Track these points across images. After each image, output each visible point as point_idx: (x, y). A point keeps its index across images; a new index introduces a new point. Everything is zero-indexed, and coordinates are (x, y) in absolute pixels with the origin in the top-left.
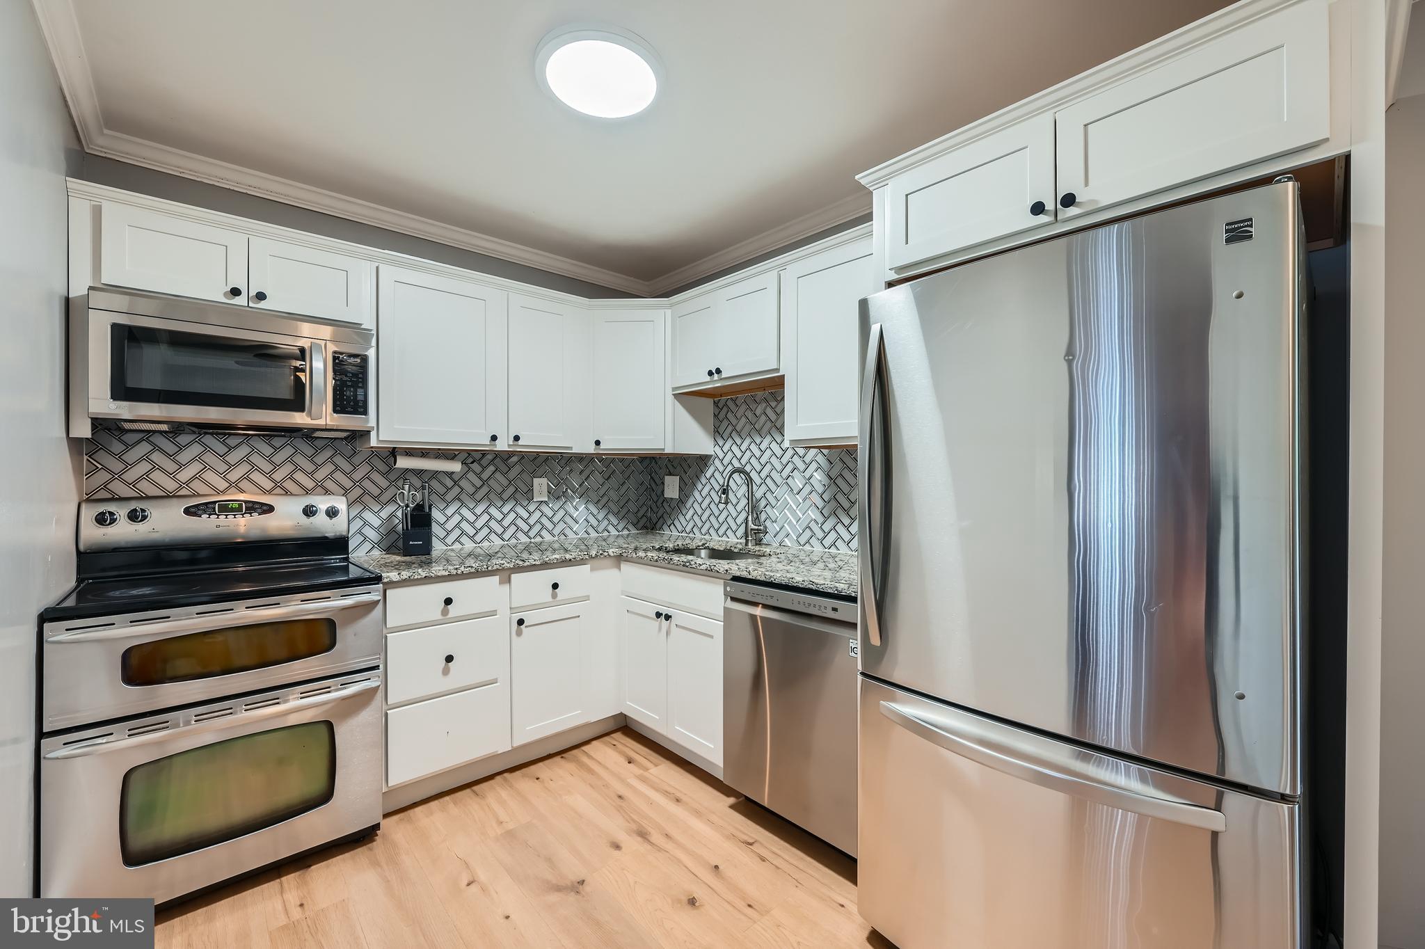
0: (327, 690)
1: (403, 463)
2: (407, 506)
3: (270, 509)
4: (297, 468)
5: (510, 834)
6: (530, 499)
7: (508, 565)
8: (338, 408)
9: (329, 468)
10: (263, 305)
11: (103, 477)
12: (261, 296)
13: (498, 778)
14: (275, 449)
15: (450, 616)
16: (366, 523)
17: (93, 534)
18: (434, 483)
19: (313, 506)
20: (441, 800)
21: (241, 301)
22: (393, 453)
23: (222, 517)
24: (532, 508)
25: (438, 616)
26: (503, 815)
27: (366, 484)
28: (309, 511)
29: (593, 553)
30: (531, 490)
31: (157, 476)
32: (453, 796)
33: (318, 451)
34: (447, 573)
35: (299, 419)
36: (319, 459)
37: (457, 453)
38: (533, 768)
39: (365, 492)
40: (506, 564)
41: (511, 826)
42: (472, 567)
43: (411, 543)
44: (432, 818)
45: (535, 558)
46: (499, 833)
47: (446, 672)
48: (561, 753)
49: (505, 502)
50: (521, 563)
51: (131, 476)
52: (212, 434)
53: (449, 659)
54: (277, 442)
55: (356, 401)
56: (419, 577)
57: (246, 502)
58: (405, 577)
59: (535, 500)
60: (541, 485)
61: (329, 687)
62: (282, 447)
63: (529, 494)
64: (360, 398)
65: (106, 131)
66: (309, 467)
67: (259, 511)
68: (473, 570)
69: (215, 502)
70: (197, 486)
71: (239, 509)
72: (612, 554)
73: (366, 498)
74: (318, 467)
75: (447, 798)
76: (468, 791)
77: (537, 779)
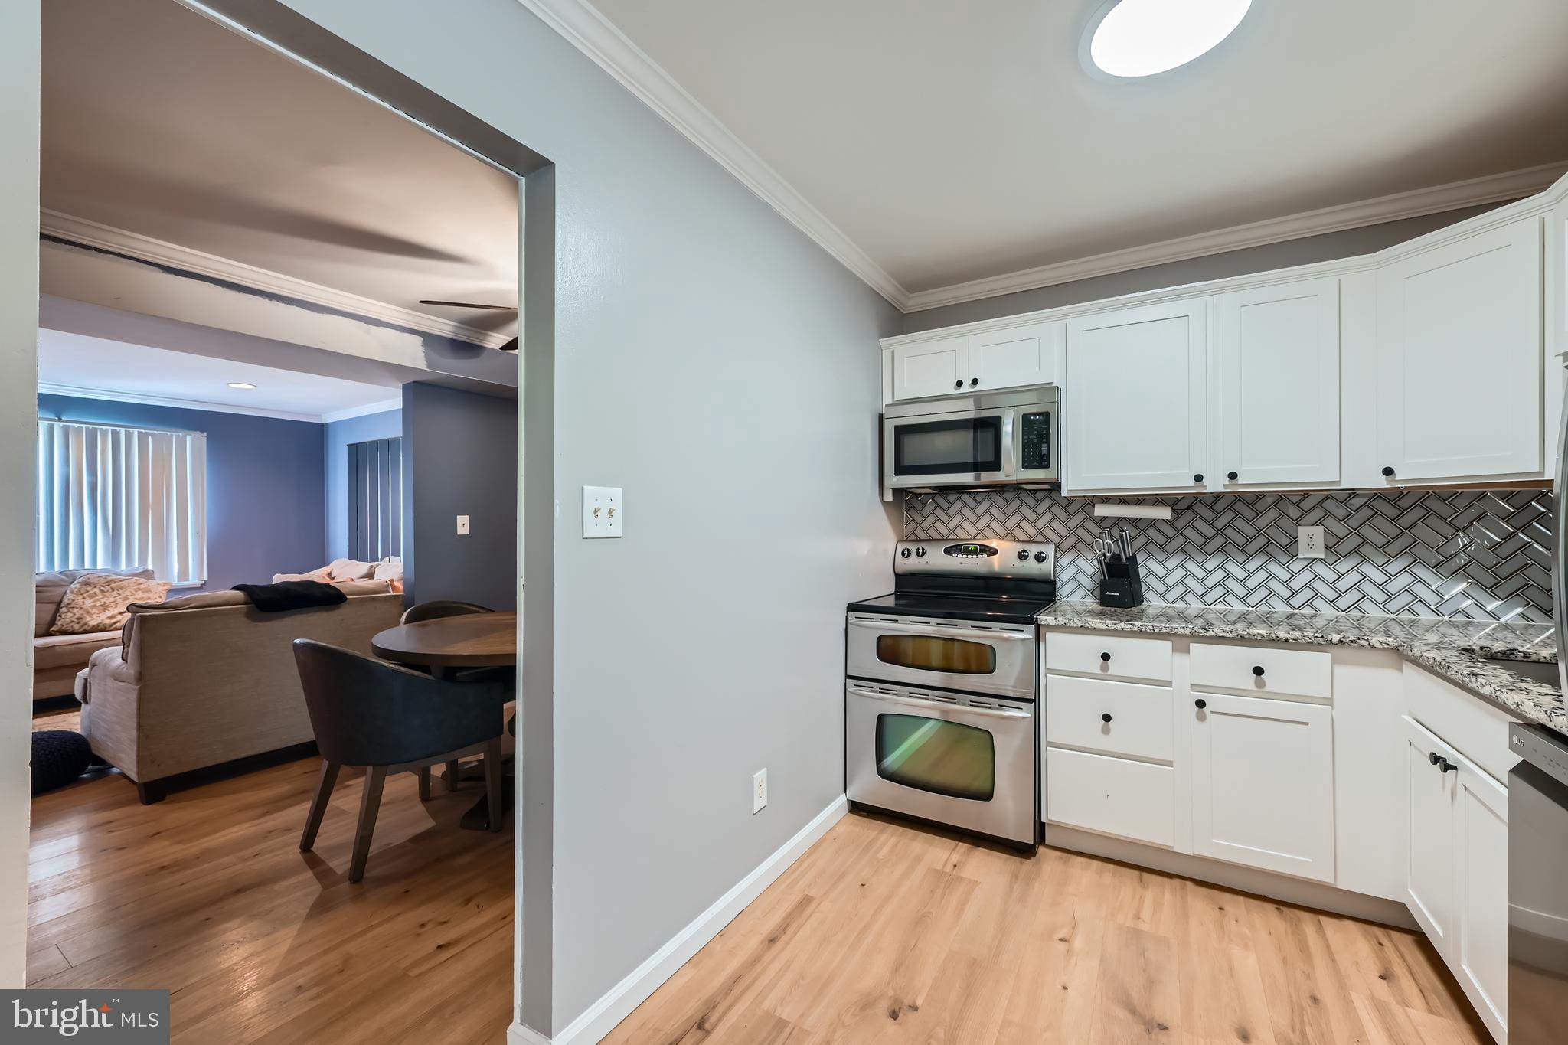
0: (988, 706)
1: (1100, 511)
2: (1104, 555)
3: (994, 552)
4: (1024, 518)
5: (1136, 934)
6: (1293, 556)
7: (1183, 631)
8: (1026, 464)
9: (1048, 517)
10: (978, 388)
11: (913, 525)
12: (975, 382)
13: (1177, 882)
14: (1007, 501)
15: (1109, 673)
16: (1080, 571)
17: (914, 563)
18: (1151, 532)
19: (1026, 551)
20: (1105, 865)
21: (964, 389)
22: (1092, 501)
23: (965, 556)
24: (1296, 566)
25: (1098, 671)
26: (1146, 913)
27: (1081, 532)
28: (1022, 556)
29: (1336, 638)
30: (1294, 540)
31: (938, 525)
32: (1118, 867)
33: (1039, 502)
34: (1104, 627)
35: (998, 477)
36: (1040, 509)
37: (1180, 497)
38: (1227, 896)
39: (1080, 540)
40: (1179, 629)
41: (1145, 927)
42: (1134, 625)
43: (1108, 593)
44: (1084, 873)
45: (1227, 630)
46: (1128, 924)
47: (1106, 731)
48: (1280, 904)
49: (1249, 556)
50: (1202, 631)
51: (925, 525)
52: (967, 493)
53: (1107, 718)
54: (1008, 496)
55: (1042, 456)
56: (1075, 625)
57: (980, 545)
58: (1061, 623)
59: (1300, 556)
60: (1311, 538)
61: (990, 704)
62: (1013, 500)
63: (1290, 549)
64: (1044, 452)
65: (911, 295)
66: (1032, 516)
67: (988, 553)
68: (1135, 629)
69: (962, 545)
70: (959, 531)
71: (975, 551)
72: (1378, 645)
73: (1080, 546)
74: (1040, 516)
75: (1111, 866)
76: (1137, 873)
77: (1221, 909)
